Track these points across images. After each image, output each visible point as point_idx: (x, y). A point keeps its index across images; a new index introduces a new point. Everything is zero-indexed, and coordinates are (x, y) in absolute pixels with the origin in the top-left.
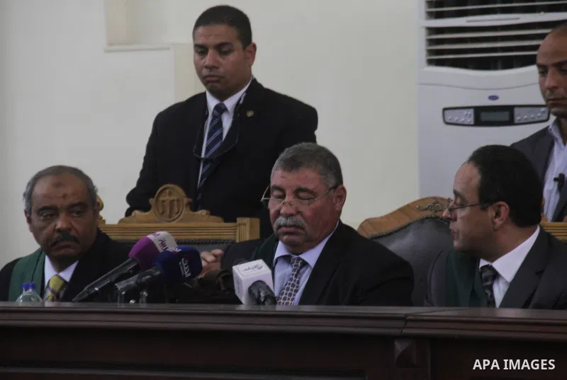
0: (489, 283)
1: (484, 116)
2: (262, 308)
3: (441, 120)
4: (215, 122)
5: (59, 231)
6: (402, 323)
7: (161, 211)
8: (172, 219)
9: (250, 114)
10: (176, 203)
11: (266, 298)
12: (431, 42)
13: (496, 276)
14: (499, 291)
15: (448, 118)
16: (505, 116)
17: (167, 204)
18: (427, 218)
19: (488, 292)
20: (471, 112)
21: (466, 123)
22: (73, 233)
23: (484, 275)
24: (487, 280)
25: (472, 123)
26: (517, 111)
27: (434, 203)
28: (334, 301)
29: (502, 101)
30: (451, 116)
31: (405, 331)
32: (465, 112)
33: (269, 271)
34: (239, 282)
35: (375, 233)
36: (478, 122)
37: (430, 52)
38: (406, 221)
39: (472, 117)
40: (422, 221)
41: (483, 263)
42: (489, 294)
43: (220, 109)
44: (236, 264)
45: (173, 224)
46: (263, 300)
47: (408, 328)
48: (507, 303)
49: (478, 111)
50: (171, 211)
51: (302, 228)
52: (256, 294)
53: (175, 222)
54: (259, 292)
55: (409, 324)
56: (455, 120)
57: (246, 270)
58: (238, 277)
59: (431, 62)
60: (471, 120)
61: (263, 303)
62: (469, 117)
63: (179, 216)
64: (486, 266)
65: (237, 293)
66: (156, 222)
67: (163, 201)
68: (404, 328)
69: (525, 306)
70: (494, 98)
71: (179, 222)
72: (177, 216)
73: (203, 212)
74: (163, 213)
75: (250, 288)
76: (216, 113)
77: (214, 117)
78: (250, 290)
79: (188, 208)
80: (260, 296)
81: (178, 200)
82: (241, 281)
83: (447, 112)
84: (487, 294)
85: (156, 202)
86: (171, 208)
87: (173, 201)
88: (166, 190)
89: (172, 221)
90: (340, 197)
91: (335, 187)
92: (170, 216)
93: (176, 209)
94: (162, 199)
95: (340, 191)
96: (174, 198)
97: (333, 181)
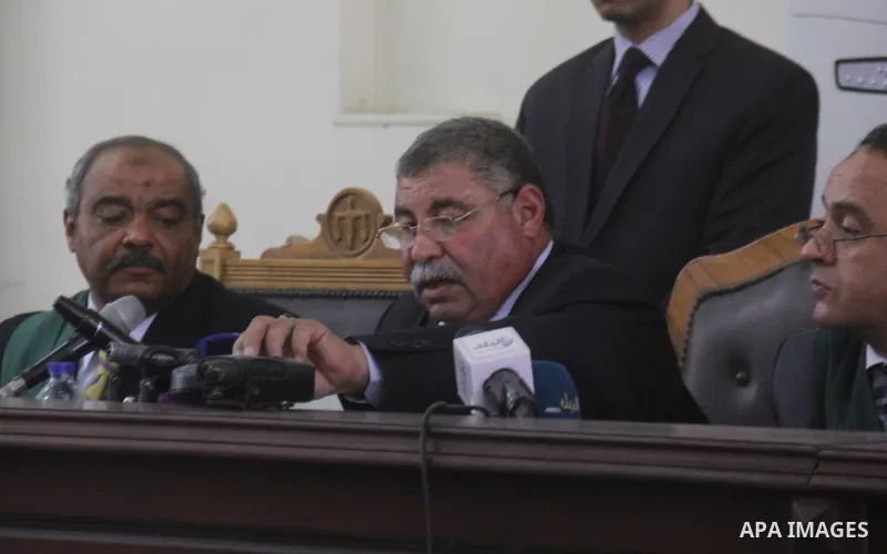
2: (509, 423)
5: (130, 245)
6: (806, 465)
7: (337, 237)
8: (355, 252)
10: (362, 222)
11: (517, 403)
17: (348, 224)
22: (156, 253)
31: (816, 481)
34: (466, 370)
44: (462, 335)
45: (359, 261)
46: (511, 407)
47: (819, 474)
50: (354, 239)
52: (498, 395)
53: (359, 258)
54: (504, 392)
55: (823, 467)
57: (481, 347)
58: (462, 362)
61: (512, 414)
63: (369, 246)
65: (461, 393)
66: (326, 257)
67: (341, 219)
68: (814, 474)
71: (368, 257)
72: (363, 247)
74: (340, 240)
75: (486, 382)
78: (486, 387)
80: (506, 398)
81: (367, 216)
82: (470, 369)
85: (327, 220)
86: (355, 231)
87: (358, 218)
88: (347, 198)
89: (356, 255)
90: (533, 209)
91: (515, 191)
92: (352, 247)
93: (363, 234)
94: (338, 214)
95: (527, 199)
96: (359, 212)
97: (504, 179)
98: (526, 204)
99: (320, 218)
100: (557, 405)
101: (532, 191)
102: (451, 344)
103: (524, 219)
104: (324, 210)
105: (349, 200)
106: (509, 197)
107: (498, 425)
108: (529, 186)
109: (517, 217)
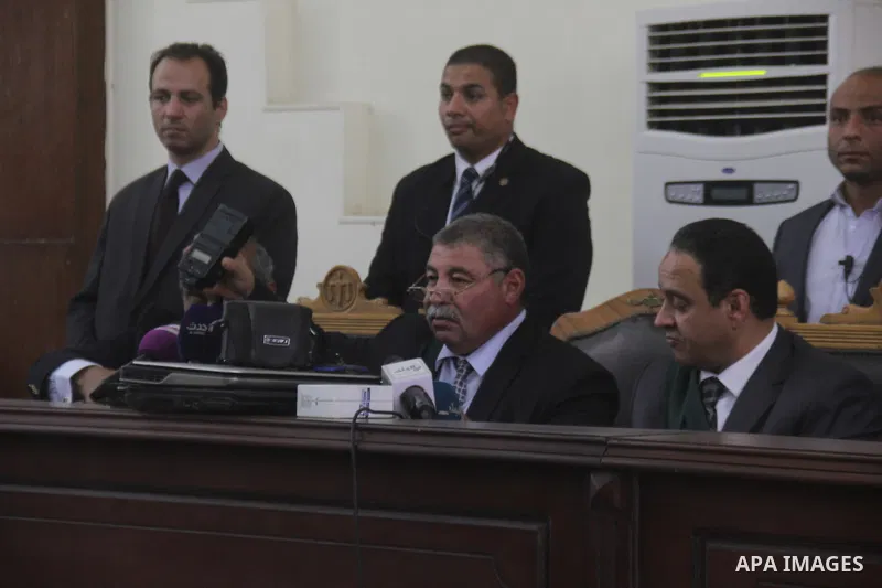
0: (711, 400)
1: (716, 193)
3: (663, 198)
4: (464, 190)
6: (599, 450)
9: (504, 182)
10: (347, 288)
12: (653, 100)
13: (722, 391)
14: (723, 409)
15: (672, 194)
16: (741, 194)
18: (641, 315)
19: (710, 410)
20: (700, 188)
21: (693, 201)
23: (706, 388)
24: (709, 394)
25: (701, 201)
26: (757, 187)
27: (651, 297)
28: (508, 418)
29: (739, 175)
30: (674, 192)
31: (605, 460)
32: (693, 187)
33: (429, 374)
35: (575, 332)
36: (709, 200)
37: (652, 113)
38: (615, 317)
39: (702, 193)
40: (634, 319)
41: (704, 376)
42: (712, 414)
43: (470, 175)
45: (345, 314)
47: (607, 456)
48: (731, 425)
49: (709, 186)
51: (456, 321)
53: (345, 311)
54: (414, 401)
55: (611, 451)
56: (680, 197)
57: (399, 371)
59: (652, 125)
60: (699, 198)
62: (697, 193)
64: (711, 379)
66: (324, 312)
67: (333, 286)
68: (604, 456)
69: (755, 430)
70: (729, 170)
71: (351, 312)
73: (379, 301)
74: (333, 300)
75: (403, 394)
76: (465, 180)
77: (463, 185)
78: (402, 398)
79: (363, 295)
80: (415, 404)
81: (350, 285)
83: (670, 187)
84: (707, 413)
85: (325, 287)
86: (342, 294)
87: (344, 286)
88: (338, 272)
89: (343, 311)
90: (516, 284)
91: (507, 271)
92: (340, 304)
93: (347, 295)
94: (331, 283)
95: (513, 277)
96: (346, 281)
97: (501, 262)
98: (513, 281)
99: (319, 285)
100: (447, 410)
101: (519, 274)
102: (380, 369)
103: (509, 290)
104: (322, 279)
105: (339, 273)
106: (502, 274)
107: (408, 424)
108: (517, 270)
109: (505, 287)
